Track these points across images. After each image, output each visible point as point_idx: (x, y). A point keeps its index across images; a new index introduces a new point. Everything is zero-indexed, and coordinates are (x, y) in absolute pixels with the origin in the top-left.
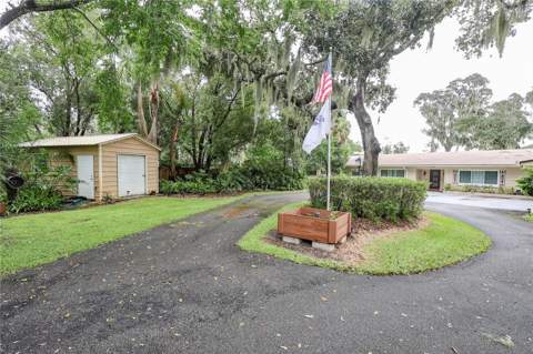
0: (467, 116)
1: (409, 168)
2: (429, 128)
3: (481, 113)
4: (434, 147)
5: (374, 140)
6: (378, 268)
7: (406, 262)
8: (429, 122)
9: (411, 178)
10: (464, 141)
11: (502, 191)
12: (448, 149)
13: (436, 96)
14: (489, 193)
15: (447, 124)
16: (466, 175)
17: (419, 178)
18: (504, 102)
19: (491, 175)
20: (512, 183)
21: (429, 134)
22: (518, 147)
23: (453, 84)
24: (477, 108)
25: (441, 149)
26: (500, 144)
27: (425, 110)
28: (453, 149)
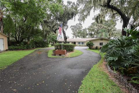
0: (79, 31)
1: (70, 42)
2: (73, 33)
3: (81, 31)
4: (74, 37)
5: (66, 36)
6: (71, 57)
7: (74, 55)
8: (73, 32)
9: (70, 44)
10: (79, 36)
11: (84, 46)
12: (76, 38)
13: (74, 26)
14: (82, 46)
15: (76, 32)
16: (79, 43)
17: (72, 43)
18: (84, 29)
19: (83, 43)
20: (85, 44)
21: (73, 34)
22: (86, 38)
23: (77, 24)
24: (80, 30)
25: (75, 38)
26: (84, 37)
27: (72, 29)
28: (77, 38)
